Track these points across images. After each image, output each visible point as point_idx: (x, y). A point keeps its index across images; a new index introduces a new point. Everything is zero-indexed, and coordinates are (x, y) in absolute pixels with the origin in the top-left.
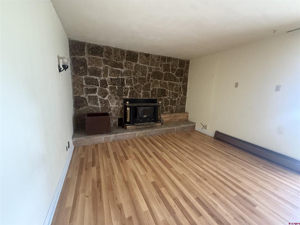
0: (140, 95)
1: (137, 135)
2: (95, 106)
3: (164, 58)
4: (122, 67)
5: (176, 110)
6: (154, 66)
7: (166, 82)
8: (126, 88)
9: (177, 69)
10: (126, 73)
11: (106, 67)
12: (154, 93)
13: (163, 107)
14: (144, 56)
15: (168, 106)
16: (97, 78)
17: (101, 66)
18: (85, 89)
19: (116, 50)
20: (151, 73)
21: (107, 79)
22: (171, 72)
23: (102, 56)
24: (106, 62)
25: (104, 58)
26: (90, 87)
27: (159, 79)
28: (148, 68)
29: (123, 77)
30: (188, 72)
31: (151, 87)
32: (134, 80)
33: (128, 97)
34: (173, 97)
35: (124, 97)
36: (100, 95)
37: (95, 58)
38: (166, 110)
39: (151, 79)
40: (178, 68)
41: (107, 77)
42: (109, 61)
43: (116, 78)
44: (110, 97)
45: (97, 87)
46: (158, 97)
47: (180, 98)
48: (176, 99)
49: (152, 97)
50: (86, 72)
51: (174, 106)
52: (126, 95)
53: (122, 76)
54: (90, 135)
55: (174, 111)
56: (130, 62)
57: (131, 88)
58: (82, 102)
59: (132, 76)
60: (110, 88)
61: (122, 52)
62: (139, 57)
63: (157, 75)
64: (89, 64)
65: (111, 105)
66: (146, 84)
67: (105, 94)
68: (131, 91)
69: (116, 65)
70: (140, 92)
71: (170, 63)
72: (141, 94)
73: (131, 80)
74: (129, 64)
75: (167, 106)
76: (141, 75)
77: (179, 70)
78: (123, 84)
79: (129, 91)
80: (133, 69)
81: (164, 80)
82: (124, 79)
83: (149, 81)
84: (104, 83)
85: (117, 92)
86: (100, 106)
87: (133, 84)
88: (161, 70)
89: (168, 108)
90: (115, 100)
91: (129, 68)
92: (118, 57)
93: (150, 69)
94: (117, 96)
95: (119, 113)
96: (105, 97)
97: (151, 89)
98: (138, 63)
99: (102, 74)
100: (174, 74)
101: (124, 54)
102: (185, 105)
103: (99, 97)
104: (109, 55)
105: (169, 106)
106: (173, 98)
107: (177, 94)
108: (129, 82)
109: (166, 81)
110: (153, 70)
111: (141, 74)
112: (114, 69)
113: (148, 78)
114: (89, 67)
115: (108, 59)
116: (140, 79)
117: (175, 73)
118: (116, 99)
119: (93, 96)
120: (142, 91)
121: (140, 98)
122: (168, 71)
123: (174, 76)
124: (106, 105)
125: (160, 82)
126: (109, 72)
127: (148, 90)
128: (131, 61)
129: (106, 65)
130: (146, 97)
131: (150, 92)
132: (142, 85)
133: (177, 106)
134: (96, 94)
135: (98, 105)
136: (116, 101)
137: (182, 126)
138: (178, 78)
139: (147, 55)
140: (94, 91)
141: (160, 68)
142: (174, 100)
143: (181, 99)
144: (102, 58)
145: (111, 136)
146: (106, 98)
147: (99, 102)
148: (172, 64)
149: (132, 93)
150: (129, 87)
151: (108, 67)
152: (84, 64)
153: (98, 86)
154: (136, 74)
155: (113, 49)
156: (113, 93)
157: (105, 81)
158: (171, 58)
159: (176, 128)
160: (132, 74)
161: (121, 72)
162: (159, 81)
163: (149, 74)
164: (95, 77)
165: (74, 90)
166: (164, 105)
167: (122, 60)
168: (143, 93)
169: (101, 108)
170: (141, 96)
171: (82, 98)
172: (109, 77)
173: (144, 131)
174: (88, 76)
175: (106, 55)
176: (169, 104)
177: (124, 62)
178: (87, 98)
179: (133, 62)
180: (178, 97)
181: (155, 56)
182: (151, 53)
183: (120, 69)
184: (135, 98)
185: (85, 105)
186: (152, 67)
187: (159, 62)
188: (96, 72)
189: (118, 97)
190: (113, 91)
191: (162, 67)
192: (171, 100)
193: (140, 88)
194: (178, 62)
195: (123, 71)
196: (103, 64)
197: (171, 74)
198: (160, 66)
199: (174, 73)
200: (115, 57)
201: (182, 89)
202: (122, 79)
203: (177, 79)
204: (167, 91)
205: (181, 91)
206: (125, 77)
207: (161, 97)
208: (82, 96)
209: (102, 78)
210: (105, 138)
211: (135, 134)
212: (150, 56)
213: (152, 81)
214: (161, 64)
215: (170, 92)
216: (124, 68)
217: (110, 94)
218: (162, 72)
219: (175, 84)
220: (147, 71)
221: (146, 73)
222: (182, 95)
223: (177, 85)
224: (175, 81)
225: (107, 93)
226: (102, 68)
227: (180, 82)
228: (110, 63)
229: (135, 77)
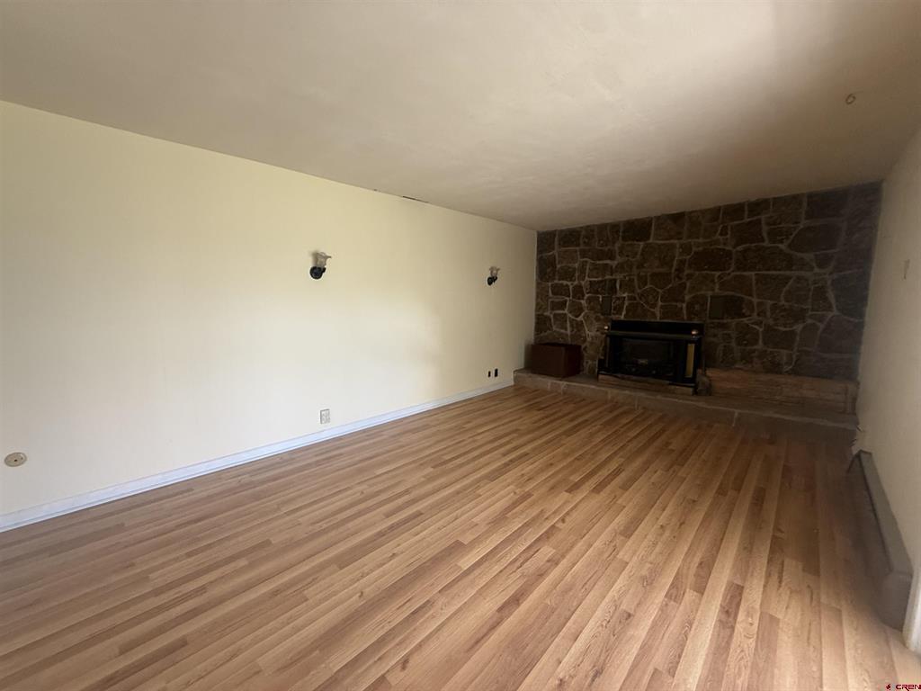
0: (654, 314)
1: (609, 396)
2: (563, 331)
3: (734, 211)
4: (612, 258)
5: (797, 365)
6: (698, 238)
7: (747, 273)
8: (618, 299)
9: (801, 226)
10: (621, 267)
11: (583, 262)
12: (697, 307)
13: (728, 350)
14: (669, 222)
15: (756, 347)
16: (569, 283)
17: (576, 261)
18: (552, 302)
19: (602, 227)
20: (689, 257)
21: (583, 283)
22: (766, 244)
23: (578, 245)
24: (584, 254)
25: (582, 247)
26: (559, 299)
27: (716, 270)
28: (678, 246)
29: (614, 277)
31: (686, 291)
32: (638, 280)
33: (622, 317)
34: (776, 319)
35: (614, 317)
36: (570, 312)
37: (566, 251)
38: (742, 358)
39: (687, 272)
40: (804, 223)
41: (583, 280)
42: (589, 250)
43: (600, 279)
44: (587, 317)
45: (568, 299)
46: (711, 319)
47: (821, 326)
48: (799, 327)
49: (690, 318)
50: (554, 275)
51: (785, 352)
52: (619, 310)
53: (612, 275)
55: (786, 368)
56: (630, 242)
57: (630, 298)
58: (546, 324)
59: (635, 271)
60: (588, 298)
61: (614, 227)
62: (653, 227)
63: (711, 260)
64: (560, 262)
65: (587, 332)
66: (670, 286)
67: (578, 310)
68: (630, 304)
69: (601, 255)
70: (654, 306)
71: (764, 217)
72: (657, 311)
73: (631, 281)
74: (628, 248)
75: (748, 348)
76: (658, 267)
77: (807, 229)
78: (613, 290)
79: (626, 303)
80: (638, 256)
81: (738, 269)
82: (615, 280)
83: (680, 279)
84: (578, 292)
85: (599, 307)
86: (569, 332)
87: (637, 287)
88: (725, 244)
89: (756, 354)
90: (594, 322)
91: (627, 256)
92: (605, 239)
93: (687, 249)
94: (599, 314)
95: (601, 349)
96: (577, 317)
97: (687, 298)
98: (651, 241)
99: (577, 274)
100: (783, 246)
101: (617, 232)
102: (856, 351)
103: (570, 315)
104: (590, 239)
105: (760, 346)
106: (782, 322)
107: (804, 311)
108: (627, 285)
109: (745, 271)
110: (694, 249)
111: (657, 263)
112: (598, 262)
113: (676, 270)
114: (558, 266)
115: (587, 248)
116: (654, 275)
117: (788, 242)
118: (598, 319)
119: (560, 314)
120: (660, 303)
121: (653, 320)
122: (751, 243)
123: (781, 253)
124: (579, 331)
125: (719, 276)
126: (587, 271)
127: (677, 301)
128: (633, 240)
129: (585, 259)
130: (670, 318)
131: (684, 305)
132: (659, 290)
133: (805, 352)
134: (566, 311)
135: (566, 329)
136: (597, 325)
139: (677, 218)
140: (562, 305)
141: (721, 238)
142: (782, 329)
143: (828, 330)
144: (577, 248)
145: (561, 382)
146: (580, 318)
147: (568, 325)
148: (771, 217)
149: (633, 308)
150: (625, 295)
151: (587, 262)
152: (552, 264)
153: (569, 296)
154: (645, 265)
155: (596, 228)
156: (592, 309)
157: (580, 287)
158: (766, 201)
159: (737, 412)
160: (634, 267)
161: (612, 267)
162: (717, 274)
163: (681, 262)
164: (565, 282)
165: (537, 304)
166: (733, 344)
167: (614, 243)
168: (662, 307)
169: (572, 335)
170: (657, 315)
171: (546, 317)
172: (587, 279)
173: (627, 392)
174: (556, 281)
175: (585, 242)
176: (760, 342)
177: (617, 245)
178: (552, 316)
179: (637, 241)
180: (809, 321)
181: (703, 212)
182: (688, 209)
183: (608, 262)
184: (639, 320)
185: (549, 329)
186: (692, 241)
187: (716, 223)
188: (568, 274)
189: (602, 317)
190: (592, 304)
191: (728, 236)
192: (770, 329)
193: (654, 297)
194: (805, 204)
195: (614, 263)
196: (579, 257)
197: (769, 248)
198: (721, 234)
199: (781, 242)
200: (599, 241)
201: (831, 295)
202: (611, 280)
203: (802, 259)
204: (751, 302)
205: (826, 299)
206: (619, 277)
207: (722, 319)
208: (545, 314)
209: (576, 283)
210: (552, 383)
211: (607, 393)
212: (686, 217)
213: (689, 276)
214: (725, 228)
215: (760, 304)
216: (618, 257)
217: (586, 311)
218: (729, 248)
219: (789, 278)
220: (677, 254)
221: (672, 260)
222: (835, 312)
223: (799, 279)
224: (789, 267)
225: (581, 310)
226: (576, 265)
227: (817, 270)
228: (590, 253)
229: (641, 274)
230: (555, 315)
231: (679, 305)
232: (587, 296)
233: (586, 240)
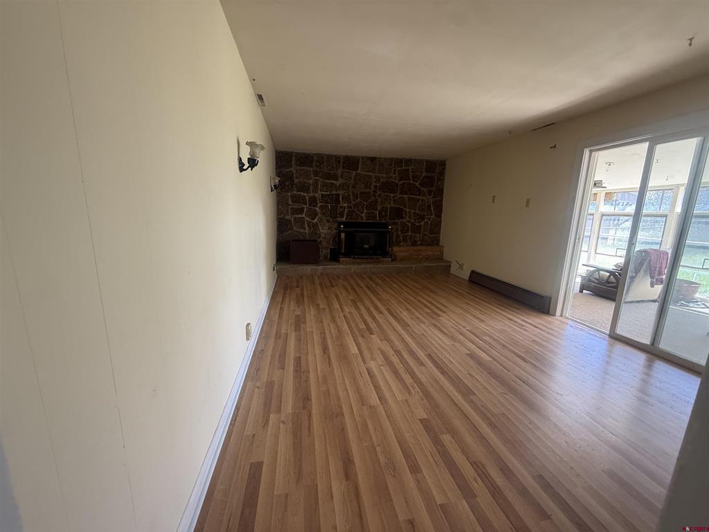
0: (362, 217)
1: (352, 271)
2: (302, 230)
3: (399, 162)
4: (337, 179)
5: (422, 241)
6: (383, 174)
7: (404, 196)
8: (341, 207)
9: (423, 175)
10: (342, 186)
11: (316, 180)
12: (384, 214)
13: (398, 236)
14: (369, 162)
16: (305, 195)
17: (310, 179)
18: (291, 208)
19: (329, 157)
20: (379, 184)
21: (317, 195)
22: (411, 182)
23: (312, 167)
24: (316, 174)
25: (315, 168)
26: (296, 206)
27: (392, 193)
28: (374, 177)
29: (338, 193)
30: (443, 180)
31: (378, 204)
32: (353, 196)
33: (344, 220)
34: (415, 220)
35: (339, 219)
36: (308, 216)
37: (303, 170)
38: (403, 240)
39: (378, 193)
40: (424, 174)
41: (317, 193)
42: (320, 172)
43: (328, 193)
44: (320, 220)
45: (305, 206)
46: (390, 219)
47: (429, 222)
48: (422, 223)
49: (380, 220)
50: (292, 187)
51: (418, 235)
52: (342, 215)
53: (336, 191)
54: (294, 264)
55: (419, 243)
56: (348, 171)
57: (349, 207)
58: (287, 226)
59: (351, 190)
60: (321, 206)
61: (337, 158)
62: (360, 163)
63: (388, 187)
64: (297, 178)
65: (321, 231)
66: (370, 200)
67: (314, 215)
68: (348, 211)
69: (328, 176)
70: (362, 213)
71: (410, 168)
72: (364, 215)
73: (349, 195)
74: (346, 174)
75: (405, 234)
76: (364, 189)
77: (425, 177)
78: (338, 201)
79: (346, 210)
80: (352, 180)
81: (400, 193)
82: (339, 195)
83: (375, 197)
84: (313, 201)
85: (329, 213)
86: (307, 231)
87: (352, 200)
88: (395, 179)
89: (408, 237)
90: (326, 223)
91: (346, 179)
92: (331, 165)
93: (378, 179)
94: (329, 218)
95: (331, 241)
96: (313, 219)
97: (379, 208)
98: (359, 171)
99: (311, 189)
100: (417, 184)
101: (339, 162)
102: (439, 233)
103: (307, 218)
104: (320, 164)
105: (409, 233)
106: (417, 221)
107: (424, 216)
108: (346, 199)
109: (403, 194)
110: (381, 180)
111: (363, 186)
112: (327, 181)
113: (373, 191)
114: (296, 181)
115: (319, 170)
116: (361, 193)
117: (419, 182)
118: (328, 221)
119: (299, 218)
120: (365, 211)
121: (361, 221)
122: (406, 180)
123: (417, 187)
124: (315, 229)
125: (393, 197)
126: (319, 187)
127: (374, 210)
128: (349, 169)
129: (316, 178)
130: (371, 220)
131: (377, 212)
132: (365, 203)
133: (425, 235)
134: (304, 215)
135: (305, 229)
136: (327, 225)
137: (426, 264)
138: (425, 190)
139: (373, 159)
140: (301, 211)
141: (394, 176)
142: (417, 224)
143: (431, 224)
144: (311, 169)
146: (316, 220)
147: (306, 226)
148: (413, 168)
149: (350, 214)
150: (346, 205)
151: (318, 180)
152: (290, 178)
153: (306, 204)
154: (357, 186)
155: (325, 157)
156: (324, 214)
157: (315, 197)
158: (411, 160)
159: (414, 266)
160: (351, 187)
161: (336, 185)
162: (392, 195)
163: (376, 187)
164: (303, 194)
165: (278, 210)
166: (399, 233)
167: (337, 169)
168: (366, 213)
169: (309, 233)
170: (364, 217)
171: (287, 220)
172: (319, 192)
173: (363, 266)
174: (295, 192)
176: (410, 231)
177: (339, 172)
178: (292, 219)
179: (352, 170)
180: (426, 220)
181: (385, 159)
182: (378, 156)
183: (334, 182)
184: (354, 221)
185: (290, 229)
186: (381, 175)
187: (391, 167)
188: (304, 187)
189: (331, 220)
190: (324, 210)
191: (396, 175)
192: (413, 224)
193: (362, 207)
194: (425, 165)
195: (338, 183)
196: (312, 175)
197: (412, 184)
198: (393, 174)
199: (417, 182)
200: (328, 166)
201: (432, 208)
202: (336, 195)
203: (423, 191)
204: (406, 211)
205: (431, 210)
206: (341, 192)
207: (394, 219)
208: (287, 218)
209: (311, 194)
210: (311, 269)
211: (350, 269)
212: (377, 160)
213: (380, 195)
214: (395, 170)
215: (410, 212)
216: (340, 179)
217: (320, 215)
218: (396, 182)
219: (419, 200)
220: (373, 182)
221: (371, 185)
222: (434, 216)
223: (422, 200)
224: (419, 195)
225: (316, 214)
226: (311, 182)
227: (428, 197)
228: (321, 174)
229: (355, 192)
230: (295, 218)
231: (375, 212)
232: (319, 205)
233: (318, 164)
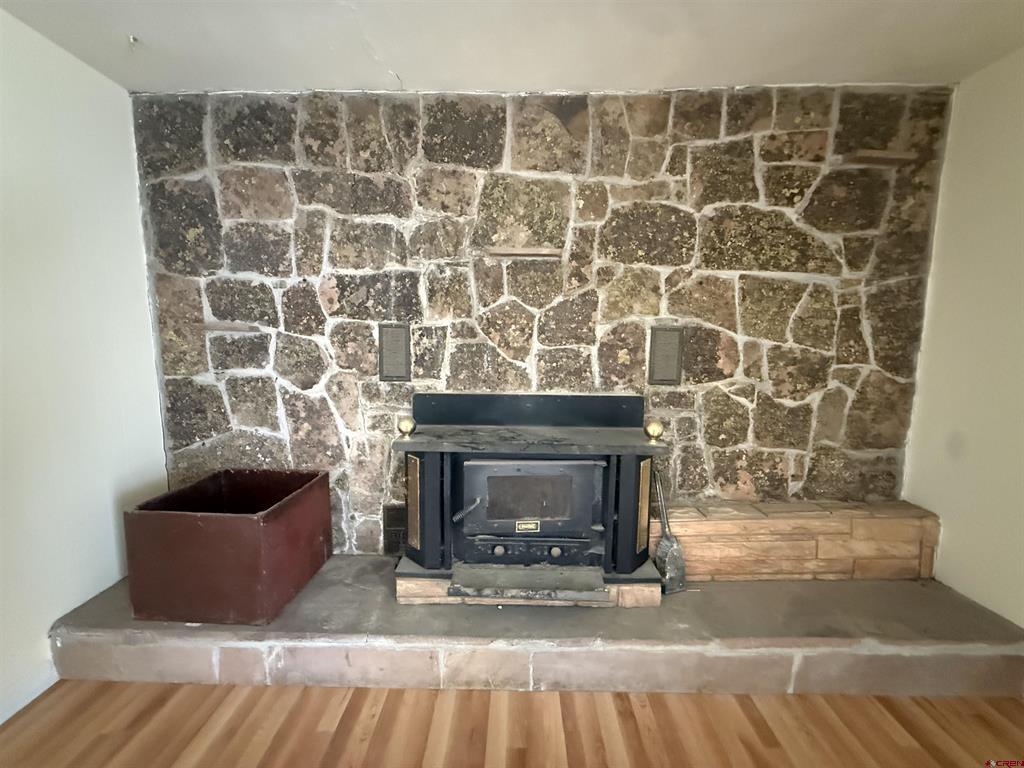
0: (523, 376)
1: (443, 671)
2: (264, 431)
3: (699, 109)
4: (400, 208)
5: (811, 478)
6: (621, 175)
7: (724, 274)
8: (427, 332)
9: (825, 169)
10: (427, 238)
11: (311, 214)
12: (623, 356)
13: (691, 457)
14: (550, 120)
15: (742, 446)
16: (270, 281)
17: (283, 213)
18: (214, 341)
19: (363, 106)
20: (600, 224)
21: (316, 281)
22: (762, 204)
23: (289, 157)
24: (309, 186)
25: (302, 164)
26: (238, 331)
27: (662, 262)
28: (574, 190)
29: (410, 268)
30: (931, 188)
31: (598, 315)
32: (477, 279)
33: (440, 386)
34: (778, 383)
35: (420, 385)
36: (284, 373)
37: (252, 172)
38: (719, 472)
39: (599, 262)
40: (832, 162)
41: (317, 273)
42: (326, 178)
43: (368, 271)
44: (339, 388)
45: (271, 330)
46: (652, 382)
47: (851, 394)
48: (814, 398)
49: (607, 383)
50: (214, 252)
51: (791, 453)
52: (431, 366)
53: (402, 261)
55: (794, 487)
56: (451, 167)
58: (203, 412)
59: (469, 254)
60: (339, 330)
61: (402, 112)
62: (509, 129)
63: (647, 234)
64: (227, 209)
65: (344, 432)
66: (560, 299)
67: (309, 368)
68: (460, 348)
69: (363, 197)
70: (522, 352)
71: (758, 137)
72: (531, 365)
73: (459, 280)
74: (445, 185)
75: (728, 450)
76: (528, 244)
77: (837, 177)
78: (409, 305)
79: (451, 344)
80: (474, 209)
81: (707, 261)
82: (414, 278)
83: (583, 279)
84: (303, 309)
85: (372, 357)
86: (285, 432)
87: (475, 301)
88: (679, 196)
89: (743, 463)
90: (363, 400)
91: (445, 207)
92: (374, 145)
93: (595, 200)
94: (376, 379)
95: (389, 477)
96: (308, 385)
97: (602, 330)
98: (505, 168)
99: (293, 254)
100: (792, 214)
101: (410, 126)
102: (897, 442)
103: (282, 383)
104: (325, 142)
105: (749, 444)
106: (787, 387)
107: (825, 362)
108: (448, 292)
109: (721, 267)
110: (613, 203)
111: (523, 234)
112: (358, 219)
113: (574, 256)
114: (227, 223)
115: (319, 170)
116: (517, 268)
117: (801, 204)
118: (372, 394)
119: (248, 380)
120: (536, 346)
121: (521, 392)
122: (734, 200)
123: (789, 228)
124: (318, 428)
125: (668, 280)
126: (327, 245)
127: (579, 340)
128: (458, 160)
129: (314, 207)
130: (561, 384)
131: (594, 350)
132: (534, 310)
133: (826, 451)
134: (268, 370)
135: (275, 427)
136: (369, 410)
138: (833, 240)
139: (570, 108)
140: (255, 350)
141: (671, 179)
142: (789, 403)
143: (861, 401)
144: (287, 169)
145: (262, 646)
146: (316, 392)
147: (281, 412)
148: (773, 138)
149: (468, 359)
150: (446, 322)
151: (323, 215)
152: (199, 208)
153: (274, 323)
154: (494, 238)
155: (343, 107)
156: (352, 362)
157: (307, 293)
158: (765, 95)
159: (797, 655)
160: (466, 242)
161: (401, 236)
162: (664, 271)
163: (584, 235)
164: (255, 278)
165: (165, 349)
166: (701, 442)
167: (402, 162)
168: (541, 356)
169: (296, 444)
170: (531, 375)
171: (202, 389)
172: (327, 268)
174: (224, 273)
175: (308, 149)
176: (750, 435)
177: (413, 172)
178: (222, 386)
179: (469, 163)
180: (833, 384)
181: (631, 103)
183: (389, 219)
184: (488, 391)
185: (215, 427)
186: (608, 181)
187: (658, 138)
188: (261, 251)
189: (384, 387)
190: (351, 348)
191: (687, 176)
192: (766, 404)
193: (522, 330)
194: (835, 115)
195: (407, 226)
196: (295, 198)
197: (765, 215)
198: (671, 170)
199: (790, 202)
200: (357, 151)
201: (866, 328)
202: (401, 277)
203: (823, 247)
204: (734, 344)
205: (859, 337)
206: (423, 266)
207: (677, 382)
208: (198, 380)
209: (293, 280)
210: (224, 651)
211: (433, 656)
212: (591, 110)
213: (605, 274)
214: (679, 153)
215: (751, 347)
216: (416, 207)
217: (335, 369)
218: (686, 208)
219: (798, 290)
220: (573, 214)
221: (562, 228)
222: (873, 365)
223: (819, 291)
224: (802, 265)
225: (316, 365)
226: (289, 224)
227: (846, 272)
228: (330, 188)
229: (488, 261)
230: (233, 383)
231: (583, 348)
232: (331, 323)
233: (315, 145)
